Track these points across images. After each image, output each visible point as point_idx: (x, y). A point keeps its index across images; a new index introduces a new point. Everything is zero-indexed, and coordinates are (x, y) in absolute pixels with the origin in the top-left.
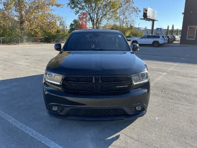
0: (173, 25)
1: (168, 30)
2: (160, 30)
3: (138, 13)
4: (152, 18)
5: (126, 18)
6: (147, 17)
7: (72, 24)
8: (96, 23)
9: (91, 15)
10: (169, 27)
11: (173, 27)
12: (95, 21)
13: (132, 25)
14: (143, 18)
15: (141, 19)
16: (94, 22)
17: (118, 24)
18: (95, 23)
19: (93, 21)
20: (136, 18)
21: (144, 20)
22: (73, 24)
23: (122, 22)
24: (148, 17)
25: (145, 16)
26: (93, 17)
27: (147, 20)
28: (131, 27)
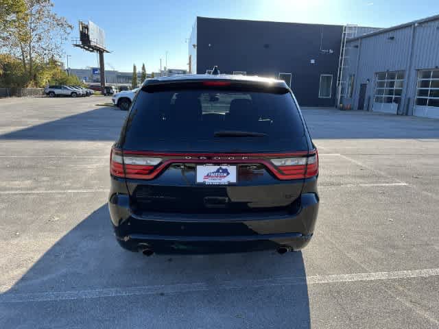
0: (144, 66)
1: (135, 73)
3: (68, 30)
6: (90, 42)
10: (137, 67)
11: (143, 68)
13: (56, 58)
14: (81, 43)
15: (76, 46)
20: (64, 41)
21: (83, 48)
24: (92, 44)
25: (85, 40)
27: (87, 50)
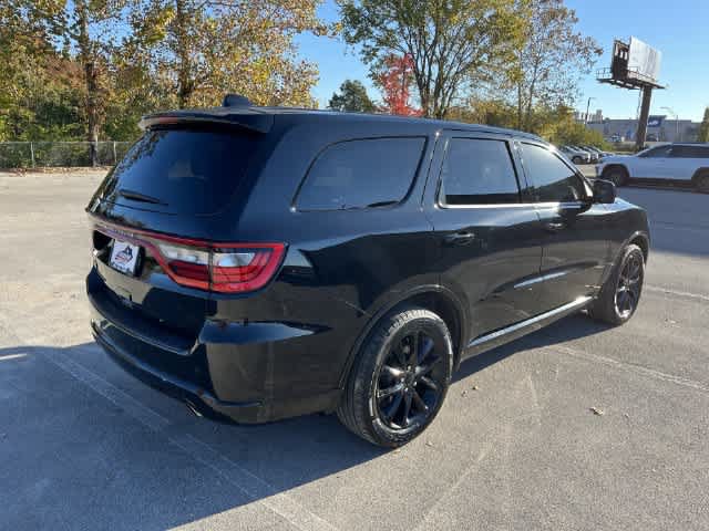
2: (655, 122)
3: (594, 57)
4: (644, 79)
5: (545, 75)
6: (627, 73)
7: (335, 98)
8: (437, 94)
9: (420, 67)
12: (432, 86)
13: (567, 102)
14: (611, 76)
15: (603, 81)
16: (428, 90)
17: (512, 98)
18: (432, 93)
19: (423, 86)
21: (614, 83)
22: (342, 98)
23: (528, 91)
24: (630, 75)
25: (619, 72)
26: (427, 74)
27: (622, 86)
28: (563, 110)
